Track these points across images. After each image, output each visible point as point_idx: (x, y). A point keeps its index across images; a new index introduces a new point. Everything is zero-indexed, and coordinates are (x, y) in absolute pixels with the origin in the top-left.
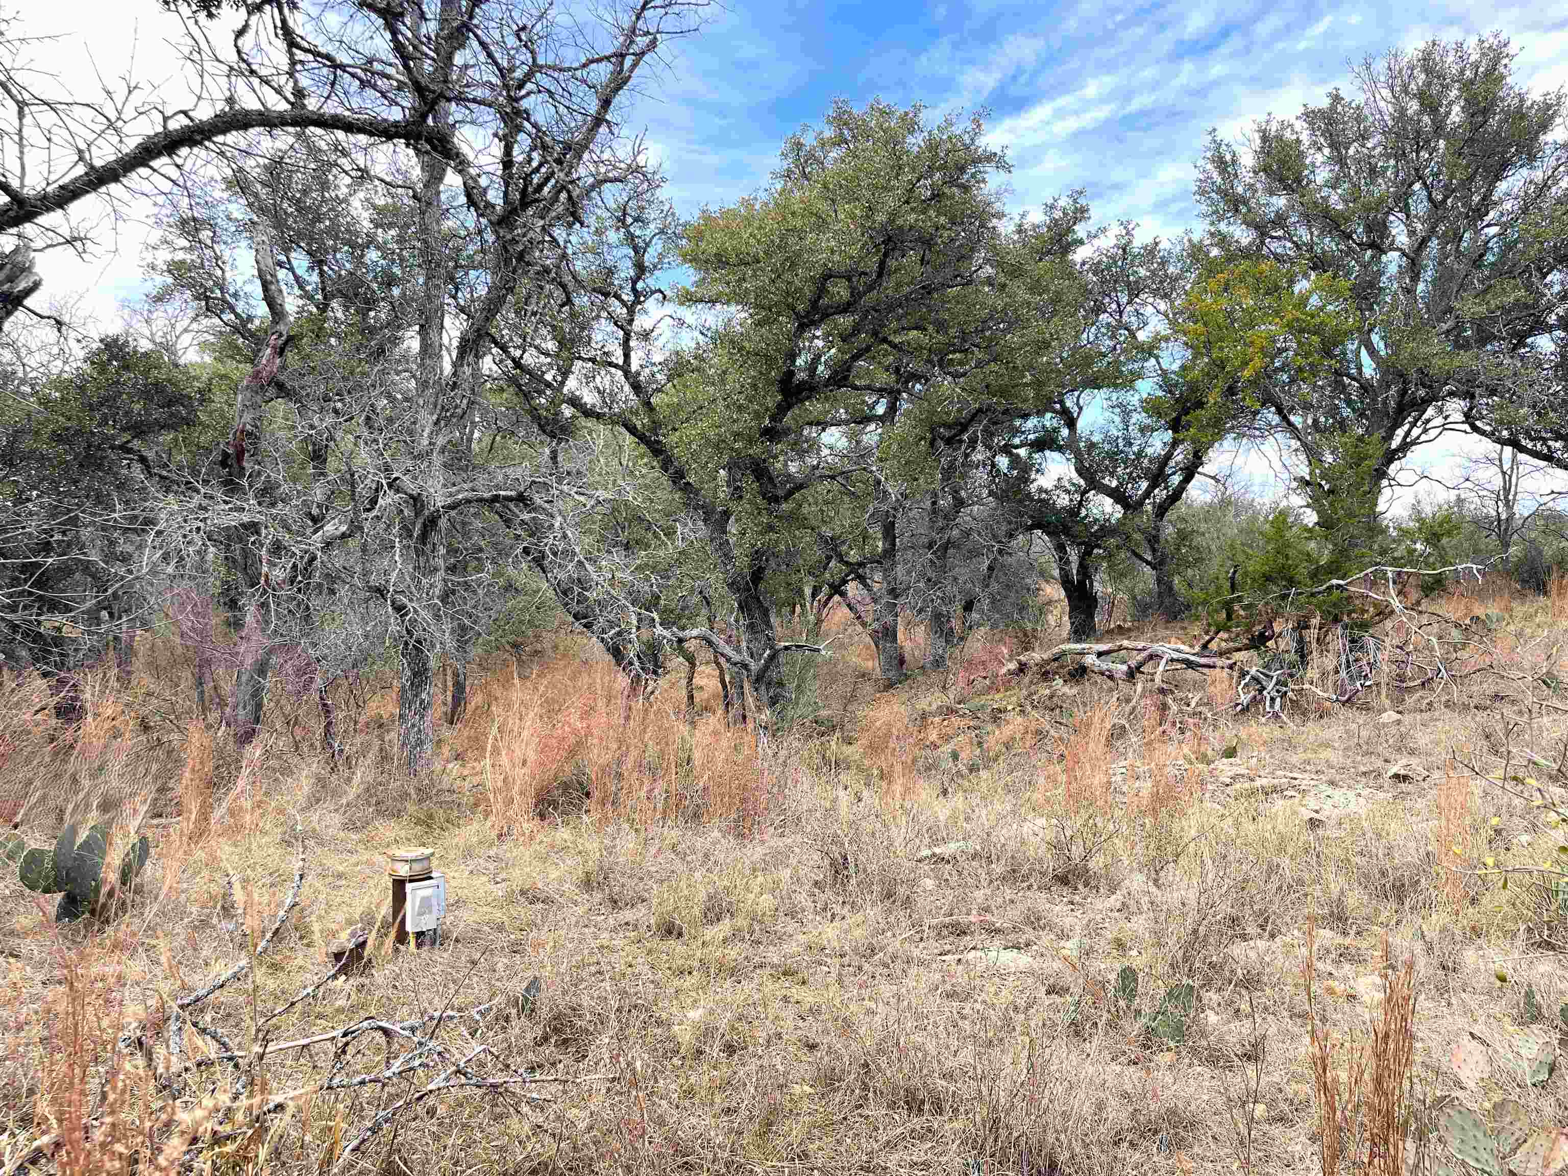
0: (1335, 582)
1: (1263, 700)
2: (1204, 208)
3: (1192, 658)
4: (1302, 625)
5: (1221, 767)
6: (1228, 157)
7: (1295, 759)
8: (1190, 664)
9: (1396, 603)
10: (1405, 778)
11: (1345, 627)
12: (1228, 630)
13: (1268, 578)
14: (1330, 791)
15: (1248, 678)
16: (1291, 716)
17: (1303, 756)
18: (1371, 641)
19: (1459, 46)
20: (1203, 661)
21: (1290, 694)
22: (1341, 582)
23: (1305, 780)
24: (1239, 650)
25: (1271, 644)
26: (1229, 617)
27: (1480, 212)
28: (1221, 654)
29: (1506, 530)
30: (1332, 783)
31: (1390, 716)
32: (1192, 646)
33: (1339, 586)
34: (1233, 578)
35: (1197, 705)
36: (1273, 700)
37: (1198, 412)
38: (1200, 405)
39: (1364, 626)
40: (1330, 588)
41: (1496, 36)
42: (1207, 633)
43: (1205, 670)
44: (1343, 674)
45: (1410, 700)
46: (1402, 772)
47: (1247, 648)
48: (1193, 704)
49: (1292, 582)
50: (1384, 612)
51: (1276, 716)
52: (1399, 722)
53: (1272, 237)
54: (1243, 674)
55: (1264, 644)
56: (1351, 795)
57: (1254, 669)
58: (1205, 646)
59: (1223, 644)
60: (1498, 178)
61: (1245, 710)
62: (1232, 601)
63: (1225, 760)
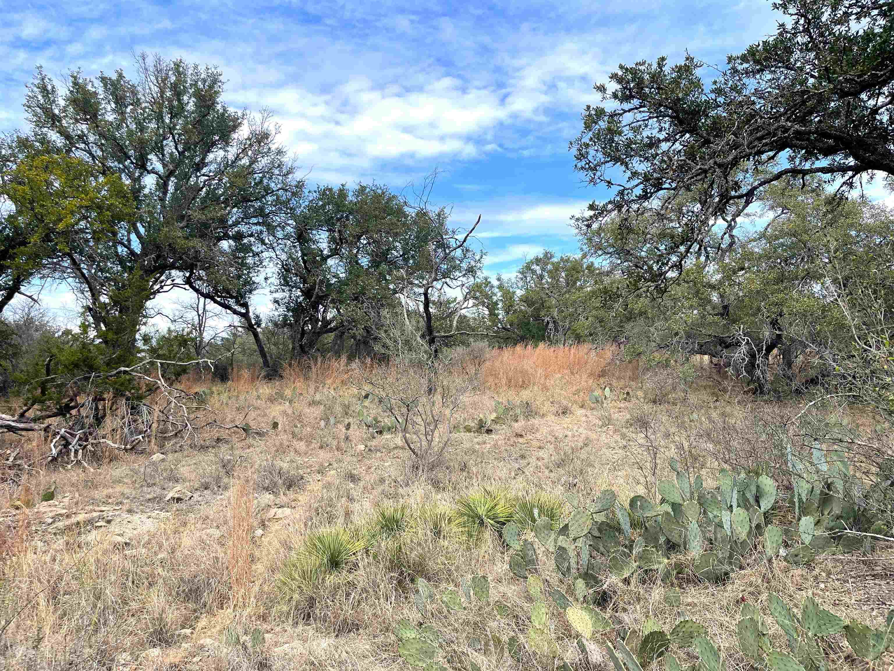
0: (123, 369)
1: (68, 452)
2: (30, 116)
3: (13, 424)
4: (98, 399)
5: (42, 510)
6: (49, 88)
7: (98, 494)
8: (10, 428)
9: (162, 382)
10: (179, 500)
11: (128, 399)
12: (42, 402)
13: (76, 366)
14: (130, 517)
15: (58, 437)
16: (90, 462)
17: (106, 492)
18: (145, 408)
19: (196, 67)
20: (21, 425)
21: (89, 447)
22: (127, 369)
23: (108, 510)
24: (50, 416)
25: (74, 412)
26: (43, 393)
27: (198, 167)
28: (35, 420)
29: (199, 346)
30: (130, 511)
31: (157, 457)
32: (13, 415)
33: (125, 372)
34: (48, 365)
35: (15, 459)
36: (76, 452)
37: (22, 248)
38: (24, 243)
39: (140, 398)
40: (120, 372)
41: (216, 68)
42: (25, 405)
43: (23, 433)
44: (126, 430)
45: (168, 445)
46: (176, 496)
47: (55, 415)
48: (11, 459)
49: (91, 368)
50: (153, 389)
51: (79, 463)
52: (163, 460)
53: (77, 148)
54: (55, 434)
55: (68, 412)
56: (144, 517)
57: (63, 430)
58: (22, 415)
59: (38, 413)
60: (209, 151)
61: (54, 459)
62: (47, 381)
63: (45, 503)
